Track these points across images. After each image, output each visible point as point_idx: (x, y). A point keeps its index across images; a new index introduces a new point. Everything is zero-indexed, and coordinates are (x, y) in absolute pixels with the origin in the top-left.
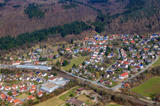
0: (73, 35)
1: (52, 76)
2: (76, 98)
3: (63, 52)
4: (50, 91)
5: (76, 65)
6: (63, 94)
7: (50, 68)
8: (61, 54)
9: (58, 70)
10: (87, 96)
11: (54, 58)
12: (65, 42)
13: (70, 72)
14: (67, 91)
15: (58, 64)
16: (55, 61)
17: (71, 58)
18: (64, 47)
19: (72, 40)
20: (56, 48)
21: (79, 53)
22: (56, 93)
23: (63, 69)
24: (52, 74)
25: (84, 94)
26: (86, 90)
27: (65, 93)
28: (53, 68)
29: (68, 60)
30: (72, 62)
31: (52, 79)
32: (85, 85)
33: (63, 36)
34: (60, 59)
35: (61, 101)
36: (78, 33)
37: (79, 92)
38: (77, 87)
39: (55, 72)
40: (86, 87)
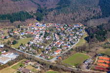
0: (20, 22)
1: (5, 52)
2: (25, 67)
3: (12, 34)
4: (5, 63)
5: (23, 44)
6: (14, 65)
7: (2, 46)
8: (11, 36)
9: (9, 48)
10: (33, 66)
11: (5, 38)
12: (13, 27)
13: (19, 49)
14: (18, 63)
15: (9, 43)
16: (6, 41)
17: (19, 38)
18: (12, 30)
19: (19, 26)
20: (6, 31)
21: (25, 35)
22: (9, 64)
23: (13, 46)
24: (4, 50)
25: (30, 65)
26: (32, 62)
27: (16, 64)
28: (5, 46)
29: (17, 40)
30: (20, 42)
31: (5, 54)
32: (31, 59)
33: (12, 22)
34: (10, 39)
35: (14, 70)
36: (24, 20)
37: (26, 63)
38: (25, 60)
39: (7, 48)
40: (32, 60)
